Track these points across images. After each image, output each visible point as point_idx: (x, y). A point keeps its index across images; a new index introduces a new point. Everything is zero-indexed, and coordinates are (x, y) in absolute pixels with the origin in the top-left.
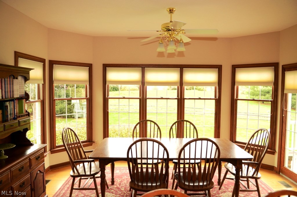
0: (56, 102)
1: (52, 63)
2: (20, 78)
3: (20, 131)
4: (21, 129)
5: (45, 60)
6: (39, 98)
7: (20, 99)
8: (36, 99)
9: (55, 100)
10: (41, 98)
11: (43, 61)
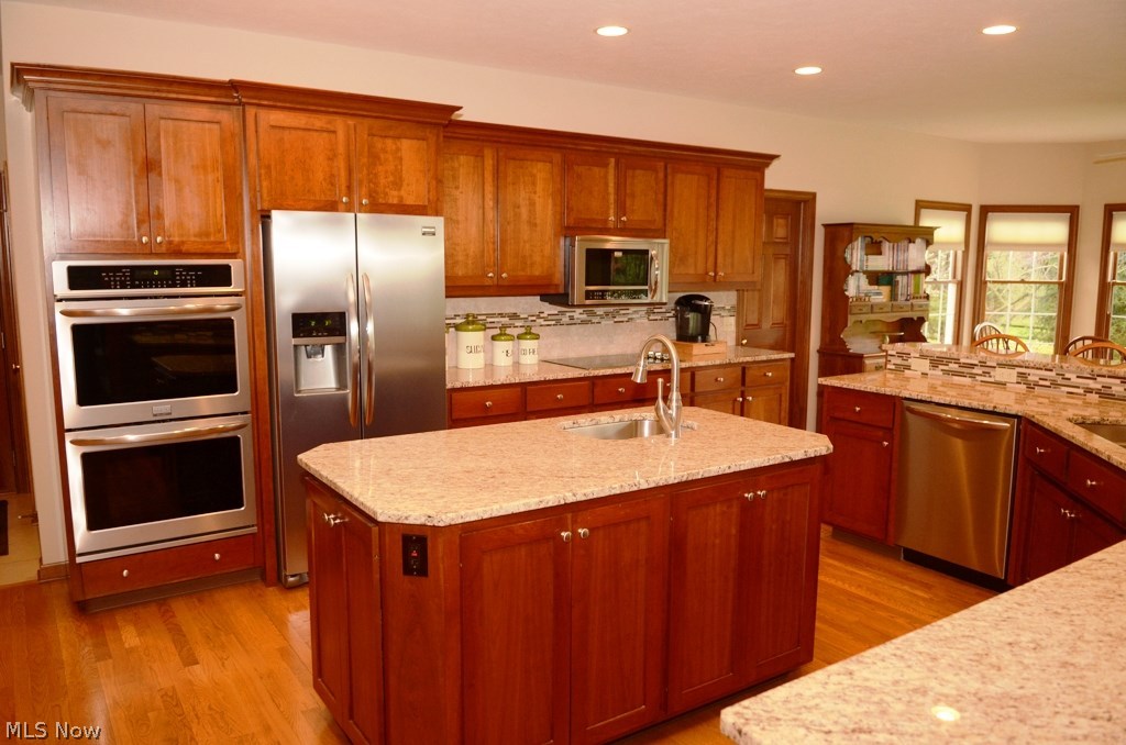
0: (989, 285)
1: (986, 210)
2: (918, 241)
3: (912, 319)
4: (915, 315)
5: (970, 206)
6: (954, 277)
7: (917, 272)
8: (950, 279)
9: (986, 282)
10: (959, 277)
11: (967, 208)
